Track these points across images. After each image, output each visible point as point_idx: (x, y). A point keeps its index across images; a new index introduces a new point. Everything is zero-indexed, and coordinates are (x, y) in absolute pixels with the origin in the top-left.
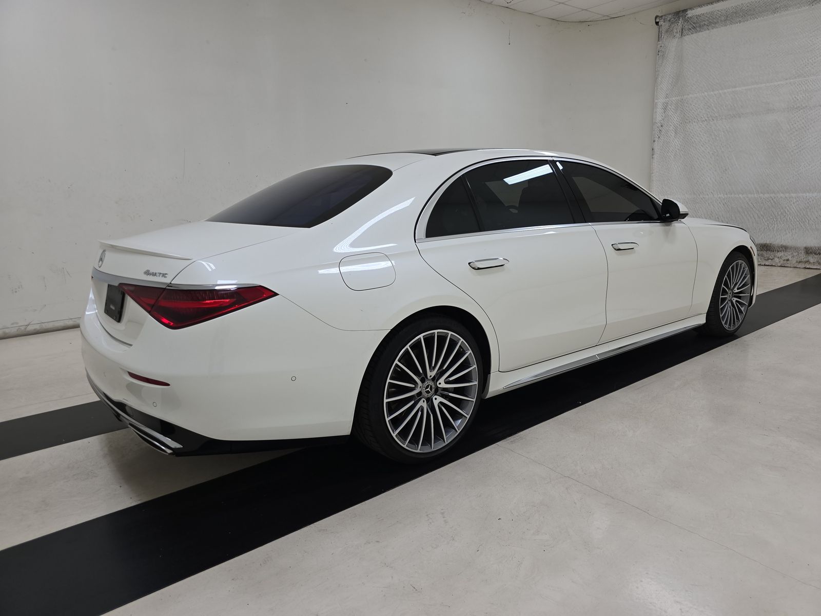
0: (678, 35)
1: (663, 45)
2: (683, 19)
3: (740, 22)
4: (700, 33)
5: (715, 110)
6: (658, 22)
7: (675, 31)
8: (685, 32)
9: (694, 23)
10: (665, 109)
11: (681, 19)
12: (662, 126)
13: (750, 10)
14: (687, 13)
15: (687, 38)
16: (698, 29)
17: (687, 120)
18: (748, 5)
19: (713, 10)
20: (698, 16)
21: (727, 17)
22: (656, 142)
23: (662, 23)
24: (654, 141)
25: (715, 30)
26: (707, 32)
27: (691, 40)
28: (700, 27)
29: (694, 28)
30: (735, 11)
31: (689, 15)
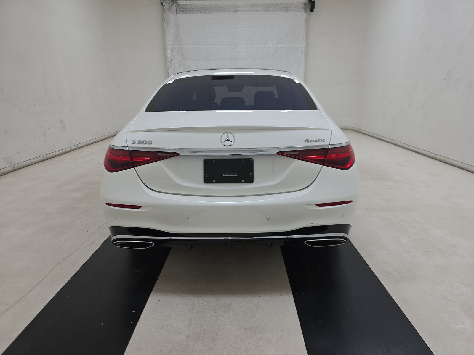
0: (174, 13)
1: (167, 16)
2: (176, 5)
3: (205, 13)
4: (187, 14)
5: (198, 55)
6: (163, 3)
7: (173, 10)
8: (178, 12)
9: (182, 8)
10: (172, 51)
11: (175, 4)
12: (171, 61)
13: (209, 8)
14: (178, 2)
15: (179, 15)
16: (185, 12)
17: (185, 59)
18: (208, 5)
19: (191, 4)
20: (184, 5)
21: (199, 9)
22: (169, 69)
23: (165, 4)
24: (168, 69)
25: (193, 14)
26: (189, 14)
27: (182, 17)
28: (185, 11)
29: (183, 11)
30: (202, 7)
31: (179, 3)
